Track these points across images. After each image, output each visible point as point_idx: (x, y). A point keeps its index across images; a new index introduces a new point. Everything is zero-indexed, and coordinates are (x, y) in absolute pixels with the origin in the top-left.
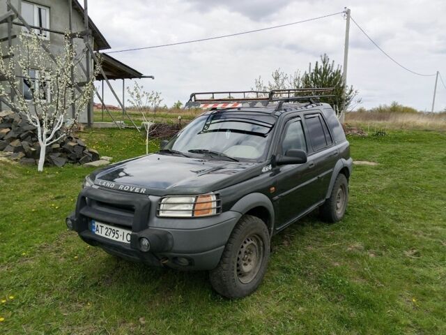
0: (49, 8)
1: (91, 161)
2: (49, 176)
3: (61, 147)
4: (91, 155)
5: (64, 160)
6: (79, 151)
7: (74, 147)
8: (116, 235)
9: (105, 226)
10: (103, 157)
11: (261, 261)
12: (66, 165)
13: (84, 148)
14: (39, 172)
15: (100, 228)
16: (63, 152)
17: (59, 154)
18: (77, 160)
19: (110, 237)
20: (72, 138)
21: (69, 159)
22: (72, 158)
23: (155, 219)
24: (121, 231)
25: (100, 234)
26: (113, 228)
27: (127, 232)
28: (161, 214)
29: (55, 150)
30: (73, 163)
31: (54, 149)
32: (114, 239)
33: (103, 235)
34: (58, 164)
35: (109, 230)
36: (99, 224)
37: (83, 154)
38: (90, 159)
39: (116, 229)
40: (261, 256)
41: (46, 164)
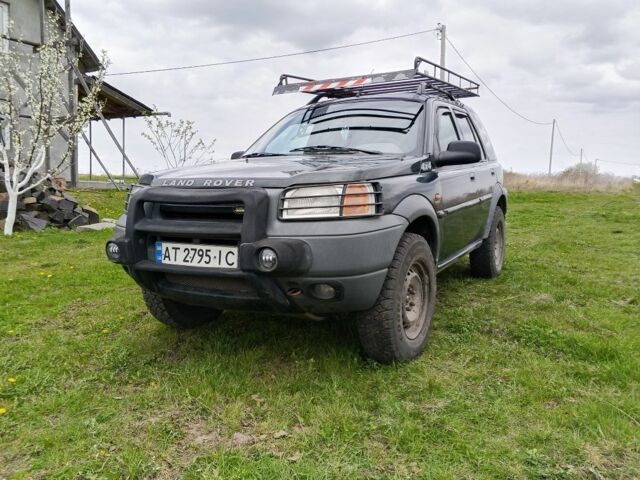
0: (8, 4)
1: (86, 224)
2: (25, 242)
3: (38, 202)
4: (87, 215)
5: (45, 222)
6: (67, 209)
7: (59, 202)
8: (206, 259)
9: (182, 246)
10: (104, 219)
11: (425, 307)
12: (48, 229)
13: (75, 205)
14: (7, 237)
15: (172, 253)
16: (42, 211)
17: (35, 213)
18: (65, 223)
19: (195, 264)
20: (55, 191)
21: (52, 220)
22: (57, 219)
23: (277, 224)
24: (214, 250)
25: (172, 262)
26: (198, 247)
27: (225, 250)
28: (285, 216)
29: (29, 207)
30: (59, 227)
31: (27, 205)
32: (203, 264)
33: (180, 262)
34: (35, 228)
35: (192, 253)
36: (170, 245)
37: (75, 213)
38: (86, 221)
39: (205, 248)
40: (426, 300)
41: (17, 227)
